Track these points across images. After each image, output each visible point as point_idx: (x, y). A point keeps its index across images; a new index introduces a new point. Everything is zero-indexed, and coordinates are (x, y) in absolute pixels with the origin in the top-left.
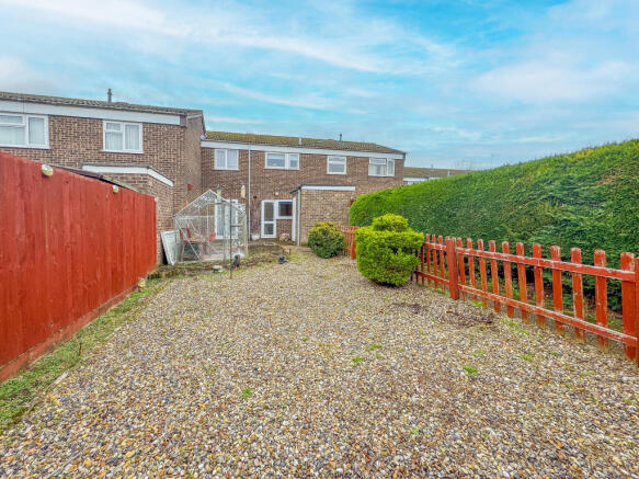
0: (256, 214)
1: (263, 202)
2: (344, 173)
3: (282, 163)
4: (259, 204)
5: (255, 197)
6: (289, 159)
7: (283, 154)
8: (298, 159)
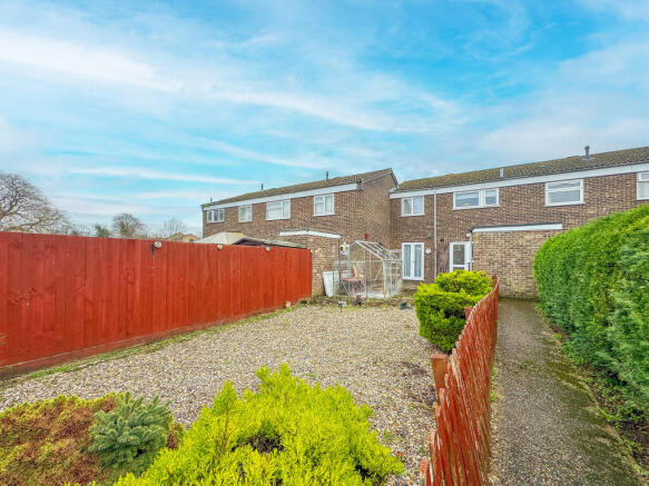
0: (443, 257)
1: (452, 245)
2: (581, 201)
3: (476, 201)
4: (447, 247)
5: (442, 240)
6: (484, 196)
7: (476, 192)
8: (497, 194)
